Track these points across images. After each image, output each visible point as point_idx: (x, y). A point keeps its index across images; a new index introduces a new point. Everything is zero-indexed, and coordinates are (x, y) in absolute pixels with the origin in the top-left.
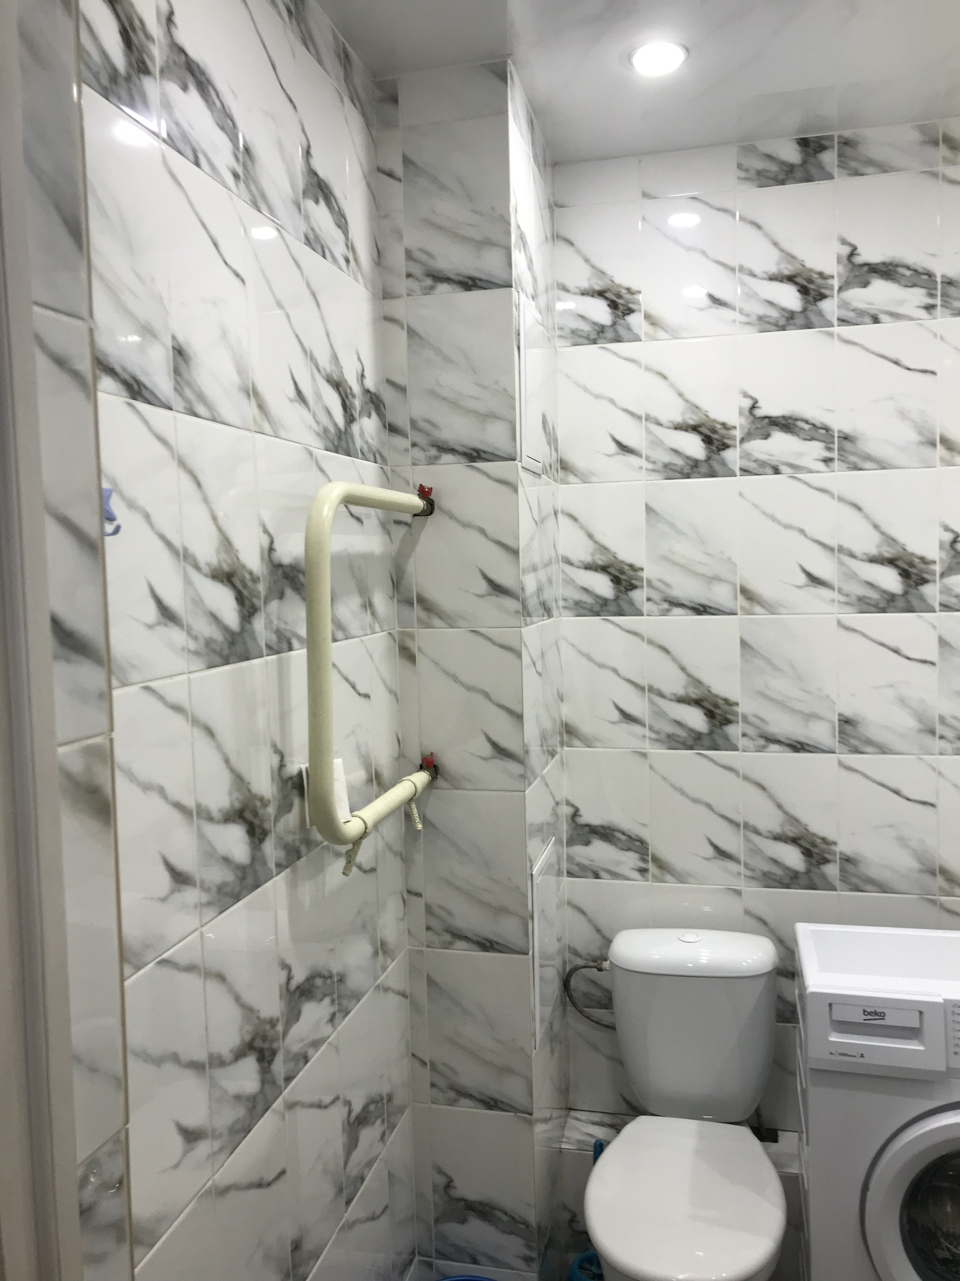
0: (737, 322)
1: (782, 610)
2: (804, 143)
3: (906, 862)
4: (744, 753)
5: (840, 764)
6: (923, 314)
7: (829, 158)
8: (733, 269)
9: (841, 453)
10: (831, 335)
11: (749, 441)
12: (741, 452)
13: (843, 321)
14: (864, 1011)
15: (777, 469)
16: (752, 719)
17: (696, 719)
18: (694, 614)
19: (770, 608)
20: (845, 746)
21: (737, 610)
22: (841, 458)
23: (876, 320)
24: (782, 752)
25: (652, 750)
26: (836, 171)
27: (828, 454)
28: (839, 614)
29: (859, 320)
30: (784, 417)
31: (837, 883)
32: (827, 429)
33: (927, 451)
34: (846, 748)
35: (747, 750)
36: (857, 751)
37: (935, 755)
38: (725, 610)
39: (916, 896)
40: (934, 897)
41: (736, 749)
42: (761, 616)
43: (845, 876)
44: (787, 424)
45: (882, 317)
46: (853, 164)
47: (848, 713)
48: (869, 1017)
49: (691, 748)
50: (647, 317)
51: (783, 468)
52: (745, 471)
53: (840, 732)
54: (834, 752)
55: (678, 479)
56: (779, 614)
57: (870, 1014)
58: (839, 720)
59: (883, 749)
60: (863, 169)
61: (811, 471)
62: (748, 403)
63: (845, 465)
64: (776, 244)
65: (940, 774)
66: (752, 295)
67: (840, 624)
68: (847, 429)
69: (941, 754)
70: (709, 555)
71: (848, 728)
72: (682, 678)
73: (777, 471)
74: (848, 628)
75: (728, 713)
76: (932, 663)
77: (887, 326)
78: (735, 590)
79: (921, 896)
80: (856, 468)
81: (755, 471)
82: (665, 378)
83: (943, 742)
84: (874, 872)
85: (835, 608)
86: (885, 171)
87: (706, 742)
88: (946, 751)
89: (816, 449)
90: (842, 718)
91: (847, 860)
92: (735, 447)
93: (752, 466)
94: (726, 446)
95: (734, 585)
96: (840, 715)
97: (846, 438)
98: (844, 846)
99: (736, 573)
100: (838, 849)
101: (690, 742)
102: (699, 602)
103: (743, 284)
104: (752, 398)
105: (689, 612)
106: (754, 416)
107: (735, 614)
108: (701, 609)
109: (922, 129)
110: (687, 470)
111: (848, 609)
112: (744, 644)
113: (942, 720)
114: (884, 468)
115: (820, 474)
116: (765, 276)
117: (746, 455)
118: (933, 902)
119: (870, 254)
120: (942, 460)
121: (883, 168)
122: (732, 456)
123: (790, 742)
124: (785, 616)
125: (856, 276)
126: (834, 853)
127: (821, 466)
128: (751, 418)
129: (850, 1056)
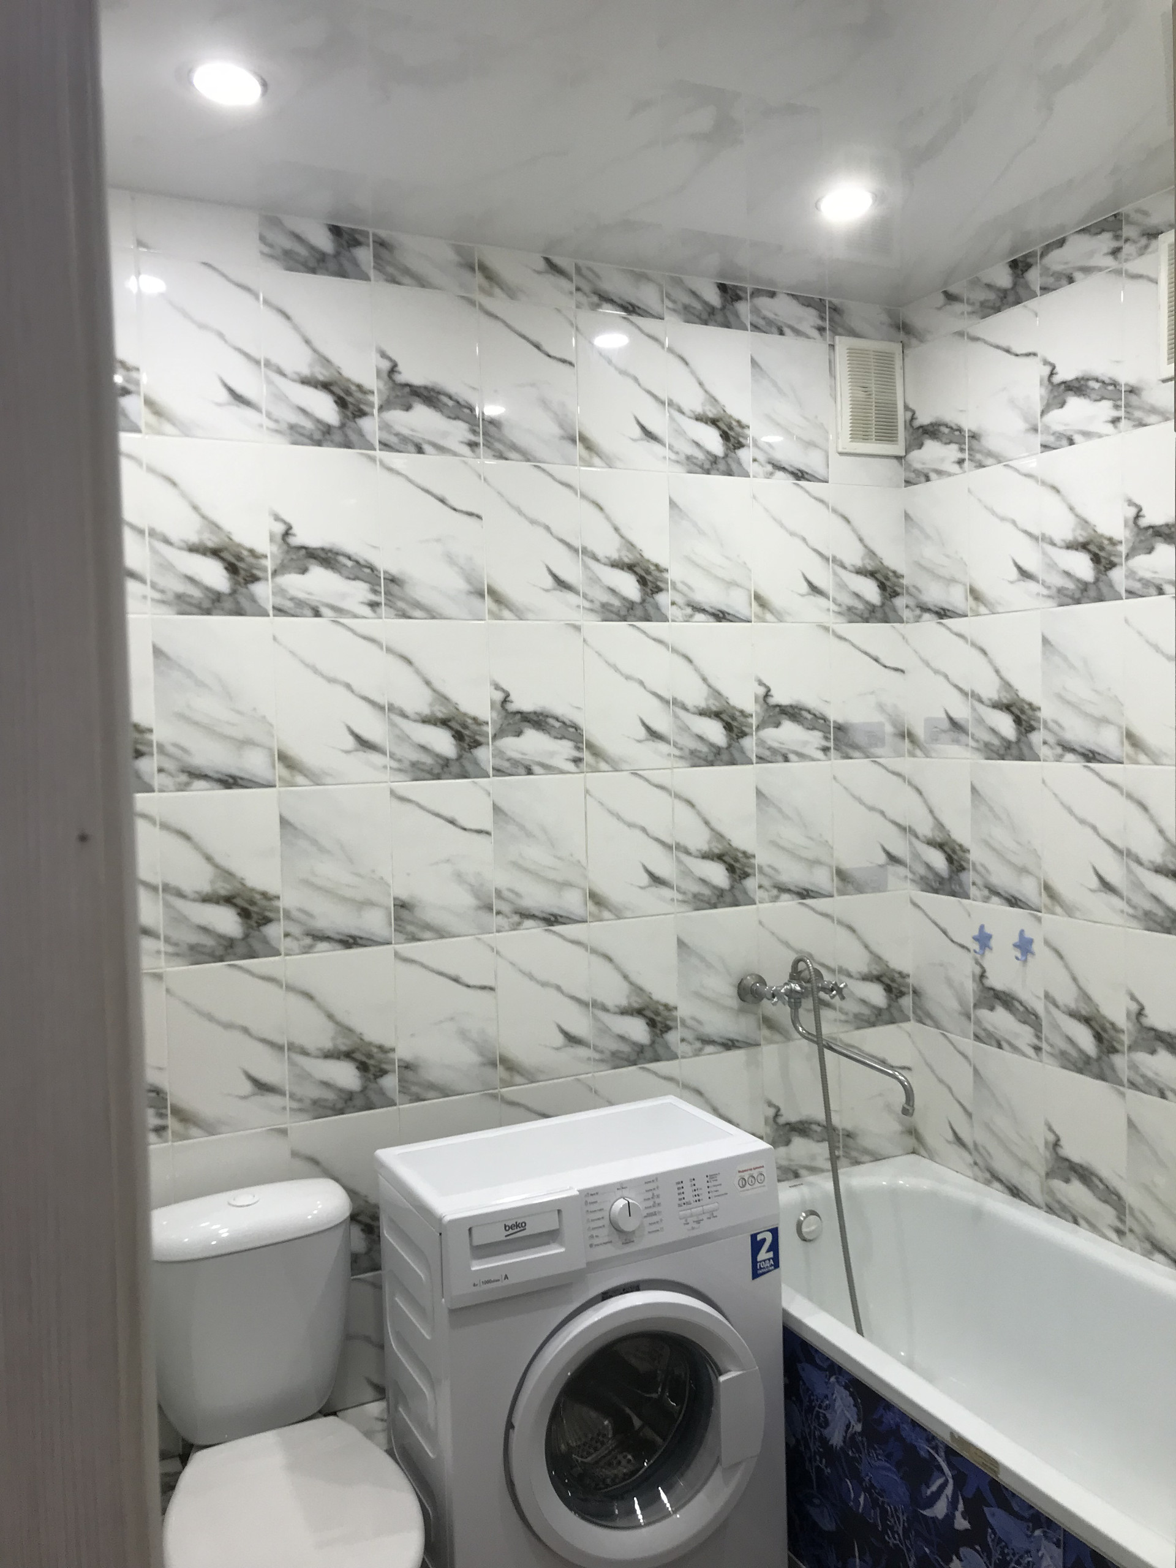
0: (265, 428)
1: (329, 780)
2: (336, 231)
3: (468, 1057)
4: (287, 958)
5: (397, 955)
6: (466, 450)
7: (364, 255)
8: (257, 362)
9: (388, 597)
10: (372, 459)
11: (283, 574)
12: (273, 588)
13: (385, 446)
14: (505, 1226)
15: (318, 611)
16: (295, 914)
17: (227, 921)
18: (222, 787)
19: (315, 778)
20: (401, 935)
21: (275, 781)
22: (388, 602)
23: (420, 450)
24: (332, 951)
25: (168, 969)
26: (372, 273)
27: (373, 598)
28: (392, 782)
29: (402, 447)
30: (323, 549)
31: (397, 1097)
32: (372, 569)
33: (475, 601)
34: (402, 937)
35: (291, 953)
36: (415, 939)
37: (493, 933)
38: (261, 782)
39: (478, 1094)
40: (496, 1091)
41: (277, 953)
42: (304, 788)
43: (404, 1087)
44: (327, 558)
45: (426, 447)
46: (390, 270)
47: (404, 895)
48: (511, 1231)
49: (221, 959)
50: (149, 403)
51: (324, 610)
52: (280, 611)
53: (395, 920)
54: (389, 943)
55: (194, 614)
56: (324, 785)
57: (511, 1228)
58: (394, 905)
59: (441, 933)
60: (400, 278)
61: (355, 616)
62: (280, 528)
63: (392, 612)
64: (307, 342)
65: (498, 953)
66: (280, 397)
67: (393, 793)
68: (394, 570)
69: (498, 931)
70: (239, 712)
71: (405, 914)
72: (208, 870)
73: (317, 614)
74: (402, 799)
75: (267, 910)
76: (488, 833)
77: (431, 458)
78: (272, 756)
79: (482, 1093)
80: (405, 615)
81: (292, 612)
82: (174, 484)
83: (500, 917)
84: (433, 1075)
85: (387, 776)
86: (423, 286)
87: (240, 949)
88: (503, 927)
89: (359, 591)
90: (398, 902)
91: (407, 1066)
92: (267, 580)
93: (288, 605)
94: (255, 579)
95: (271, 750)
96: (395, 899)
97: (393, 580)
98: (403, 1052)
99: (273, 736)
100: (396, 1056)
101: (220, 952)
102: (228, 773)
103: (270, 382)
104: (285, 522)
105: (214, 784)
106: (288, 544)
107: (274, 786)
108: (231, 780)
109: (459, 250)
110: (206, 604)
111: (401, 776)
112: (284, 822)
113: (499, 894)
114: (433, 618)
115: (364, 620)
116: (295, 377)
117: (280, 591)
118: (494, 1096)
119: (411, 374)
120: (490, 612)
121: (422, 282)
122: (262, 591)
123: (341, 937)
124: (330, 787)
125: (397, 396)
126: (392, 1062)
127: (366, 611)
128: (285, 547)
129: (494, 1281)
